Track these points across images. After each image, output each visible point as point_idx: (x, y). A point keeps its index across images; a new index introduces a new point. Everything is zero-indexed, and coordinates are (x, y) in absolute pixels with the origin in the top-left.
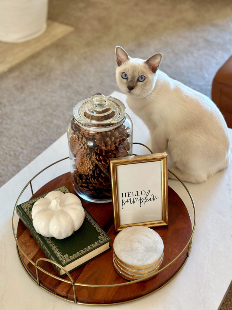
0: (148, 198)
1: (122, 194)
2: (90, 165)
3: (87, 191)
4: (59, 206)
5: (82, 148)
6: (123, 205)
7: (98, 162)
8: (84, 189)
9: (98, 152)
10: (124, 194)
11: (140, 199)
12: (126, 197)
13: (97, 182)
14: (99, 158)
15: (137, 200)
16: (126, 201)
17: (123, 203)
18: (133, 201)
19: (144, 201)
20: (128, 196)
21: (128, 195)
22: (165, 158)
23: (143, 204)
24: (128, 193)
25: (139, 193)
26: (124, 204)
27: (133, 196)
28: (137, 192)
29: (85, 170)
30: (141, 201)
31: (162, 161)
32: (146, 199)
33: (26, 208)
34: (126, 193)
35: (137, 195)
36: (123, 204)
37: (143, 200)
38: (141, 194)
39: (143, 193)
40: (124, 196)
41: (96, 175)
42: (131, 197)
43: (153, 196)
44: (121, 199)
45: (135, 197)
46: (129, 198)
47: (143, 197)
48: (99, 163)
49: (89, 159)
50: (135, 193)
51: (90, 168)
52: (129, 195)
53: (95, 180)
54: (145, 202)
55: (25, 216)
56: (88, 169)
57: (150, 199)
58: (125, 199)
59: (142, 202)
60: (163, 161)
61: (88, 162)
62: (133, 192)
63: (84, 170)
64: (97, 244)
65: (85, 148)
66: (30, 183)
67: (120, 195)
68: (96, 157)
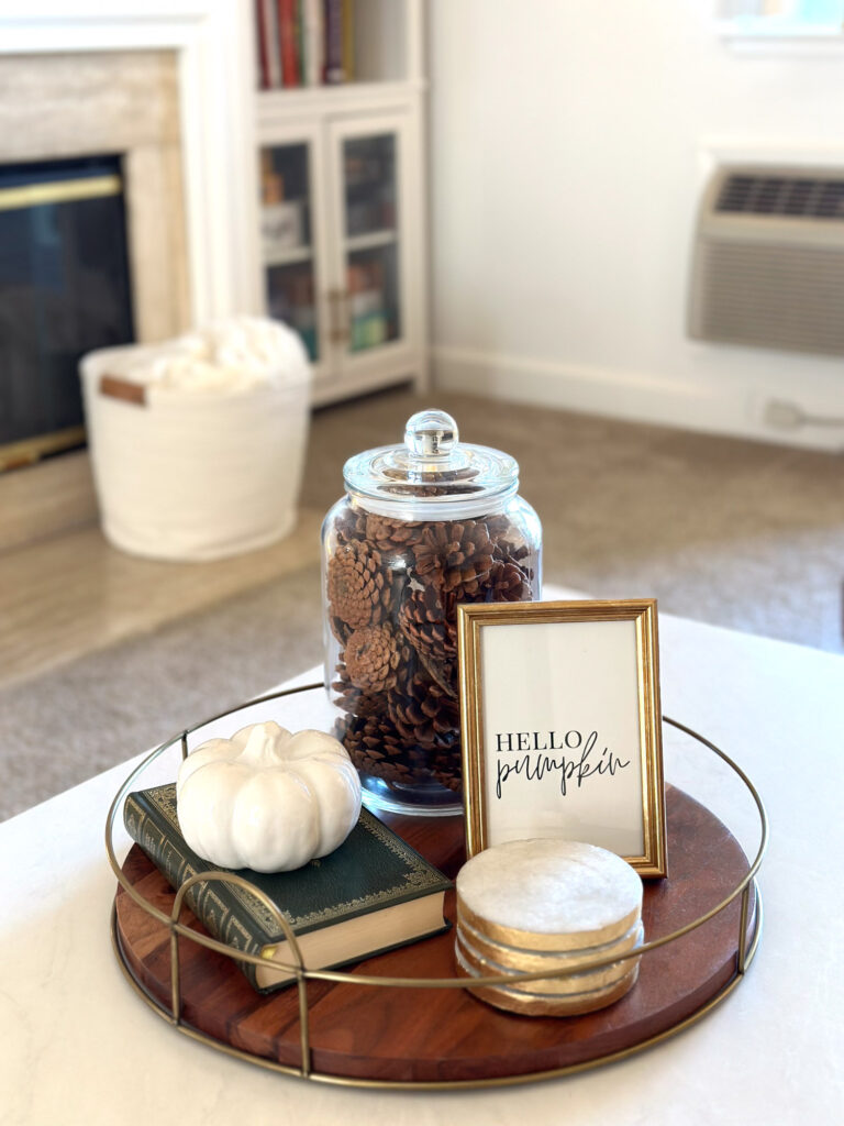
0: (592, 761)
1: (499, 736)
2: (391, 654)
3: (379, 761)
4: (272, 753)
5: (366, 583)
6: (499, 781)
7: (419, 632)
8: (368, 756)
9: (421, 599)
10: (504, 738)
11: (563, 765)
12: (510, 749)
13: (411, 717)
14: (423, 616)
15: (550, 764)
16: (512, 766)
17: (500, 774)
18: (537, 769)
19: (576, 772)
20: (520, 749)
21: (520, 742)
22: (649, 609)
23: (572, 782)
24: (519, 735)
25: (559, 740)
26: (504, 779)
27: (536, 748)
28: (552, 733)
29: (375, 670)
30: (564, 771)
31: (639, 620)
32: (584, 764)
33: (161, 800)
34: (510, 735)
35: (549, 746)
36: (502, 777)
37: (573, 768)
38: (564, 745)
39: (573, 739)
40: (505, 746)
41: (410, 694)
42: (527, 753)
43: (608, 754)
44: (493, 757)
45: (545, 754)
46: (521, 756)
47: (573, 755)
48: (423, 635)
49: (387, 633)
50: (544, 740)
51: (389, 663)
52: (523, 744)
53: (408, 710)
54: (580, 777)
55: (152, 818)
56: (383, 665)
57: (599, 766)
58: (509, 758)
59: (569, 777)
60: (643, 622)
61: (385, 643)
62: (536, 734)
63: (371, 670)
64: (397, 891)
65: (376, 587)
66: (184, 739)
67: (491, 743)
68: (413, 615)
